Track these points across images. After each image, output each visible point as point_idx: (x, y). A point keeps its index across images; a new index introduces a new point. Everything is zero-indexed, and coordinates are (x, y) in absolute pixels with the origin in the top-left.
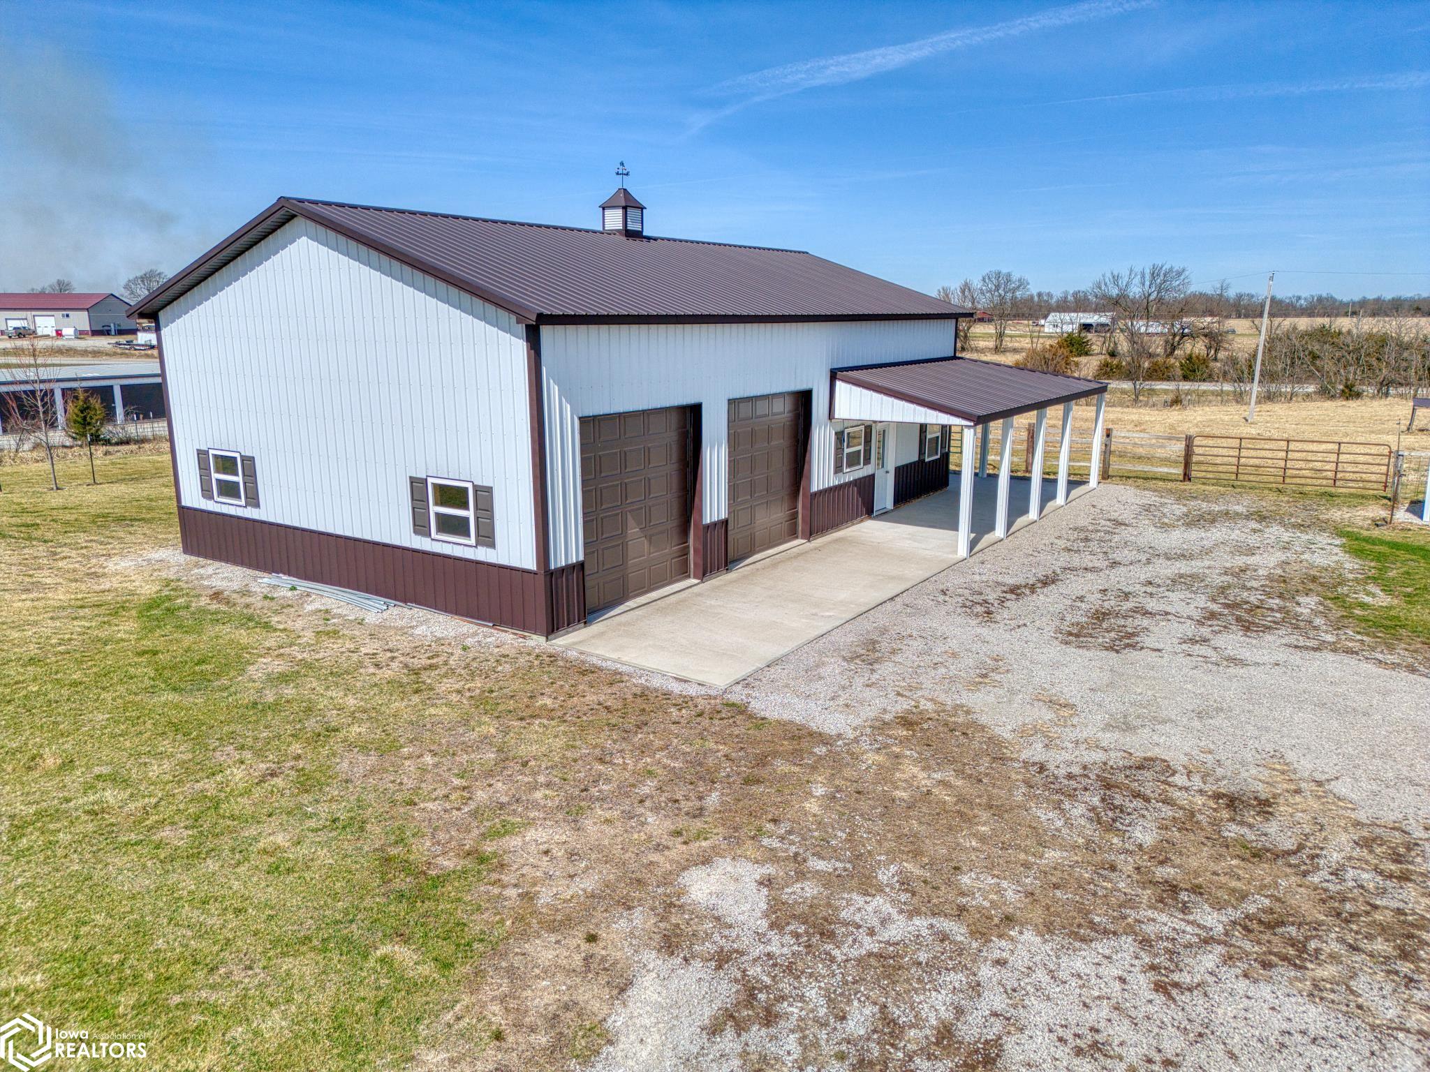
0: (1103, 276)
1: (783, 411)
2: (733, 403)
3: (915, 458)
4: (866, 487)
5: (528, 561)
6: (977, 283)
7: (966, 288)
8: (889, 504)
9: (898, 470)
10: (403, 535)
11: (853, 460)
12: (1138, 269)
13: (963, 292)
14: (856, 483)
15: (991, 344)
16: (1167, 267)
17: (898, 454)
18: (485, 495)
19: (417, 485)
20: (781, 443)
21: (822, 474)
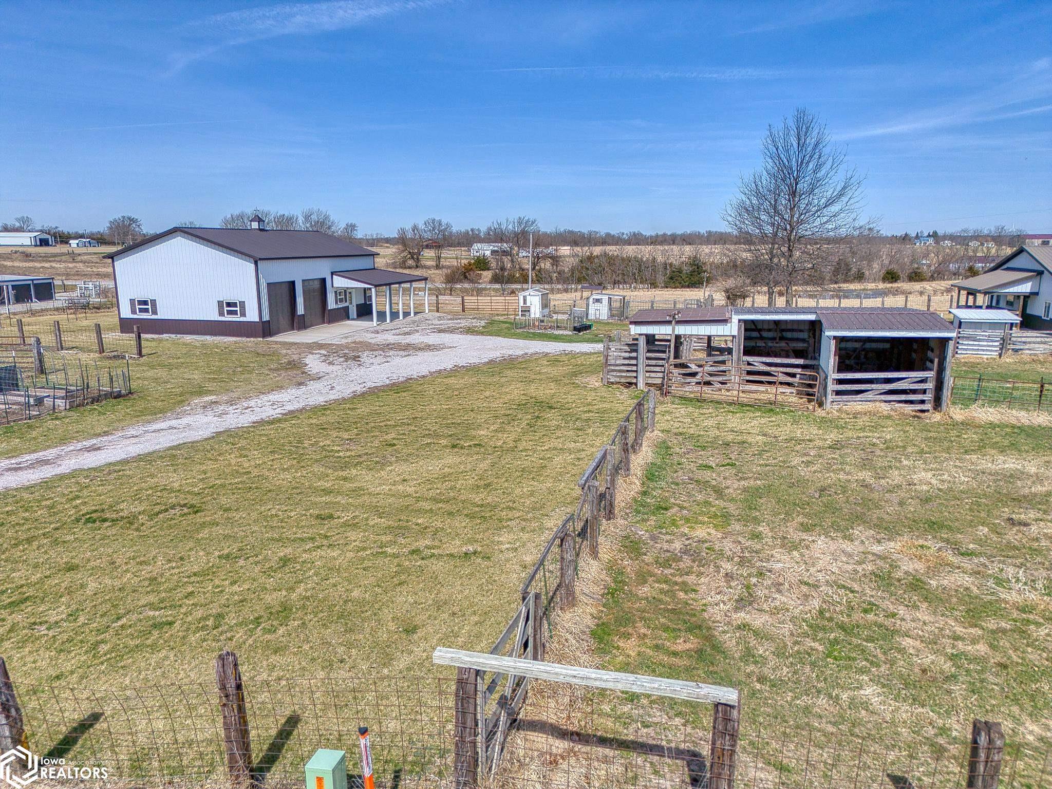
0: (493, 223)
1: (317, 285)
2: (303, 280)
3: (363, 302)
4: (346, 309)
5: (257, 320)
6: (421, 226)
7: (415, 228)
8: (355, 317)
9: (357, 305)
10: (216, 317)
11: (341, 301)
12: (511, 219)
13: (414, 231)
14: (343, 308)
15: (434, 263)
16: (526, 218)
17: (357, 300)
18: (242, 304)
19: (220, 304)
20: (317, 294)
21: (331, 304)
